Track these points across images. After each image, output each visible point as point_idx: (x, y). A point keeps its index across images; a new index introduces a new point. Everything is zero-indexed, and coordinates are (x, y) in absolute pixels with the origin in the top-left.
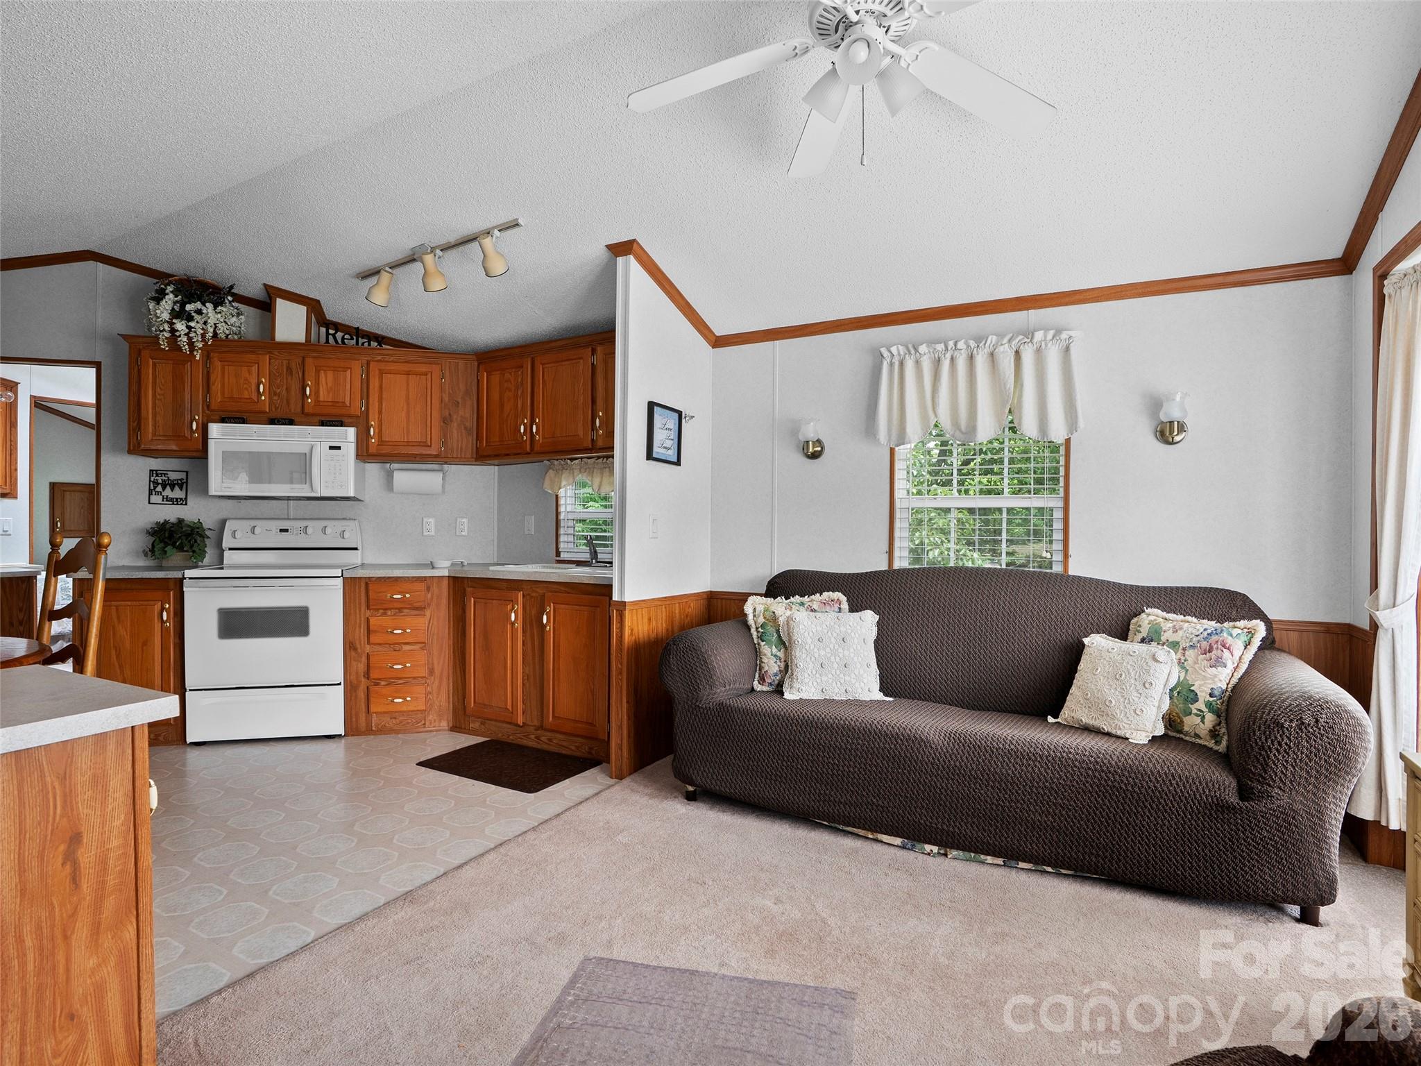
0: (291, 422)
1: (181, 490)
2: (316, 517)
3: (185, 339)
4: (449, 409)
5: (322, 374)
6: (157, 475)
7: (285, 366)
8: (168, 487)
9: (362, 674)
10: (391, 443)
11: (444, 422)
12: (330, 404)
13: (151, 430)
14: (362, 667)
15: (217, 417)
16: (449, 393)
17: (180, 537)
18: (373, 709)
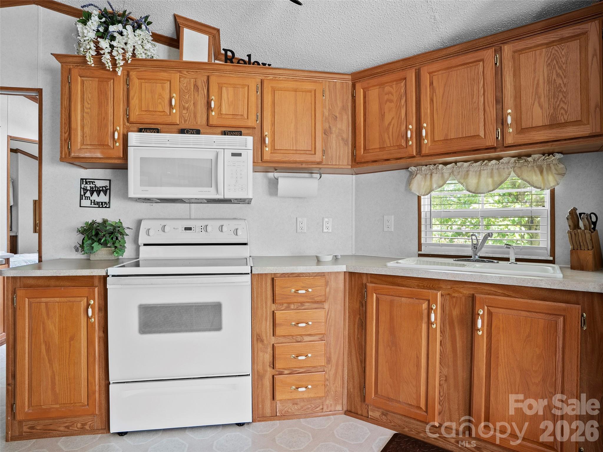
0: (198, 132)
1: (106, 195)
2: (212, 217)
3: (108, 56)
4: (329, 123)
5: (224, 90)
6: (86, 183)
7: (192, 84)
8: (95, 193)
9: (268, 364)
10: (282, 152)
11: (325, 134)
12: (231, 117)
13: (79, 140)
14: (268, 357)
15: (136, 129)
16: (329, 108)
17: (104, 235)
18: (278, 396)
